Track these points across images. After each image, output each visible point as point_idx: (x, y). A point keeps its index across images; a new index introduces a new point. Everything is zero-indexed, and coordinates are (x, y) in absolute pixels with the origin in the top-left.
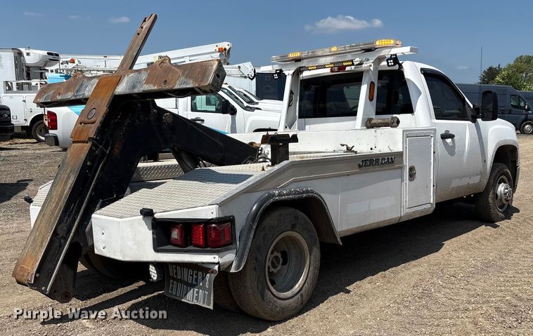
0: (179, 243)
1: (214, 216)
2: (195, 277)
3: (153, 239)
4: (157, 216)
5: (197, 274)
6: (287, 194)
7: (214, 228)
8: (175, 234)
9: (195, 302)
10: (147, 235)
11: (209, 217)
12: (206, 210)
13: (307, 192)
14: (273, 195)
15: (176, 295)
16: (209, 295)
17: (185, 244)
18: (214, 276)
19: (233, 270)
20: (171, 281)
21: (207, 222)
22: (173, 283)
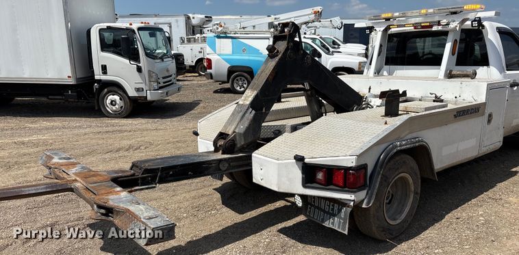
0: (323, 183)
1: (353, 165)
2: (331, 207)
3: (303, 178)
4: (307, 161)
5: (333, 206)
6: (406, 145)
7: (353, 174)
8: (320, 176)
9: (331, 226)
10: (297, 174)
11: (350, 165)
12: (347, 159)
13: (419, 141)
14: (396, 146)
15: (313, 218)
16: (344, 223)
17: (328, 183)
18: (349, 210)
19: (364, 206)
20: (309, 206)
21: (347, 169)
22: (310, 208)
